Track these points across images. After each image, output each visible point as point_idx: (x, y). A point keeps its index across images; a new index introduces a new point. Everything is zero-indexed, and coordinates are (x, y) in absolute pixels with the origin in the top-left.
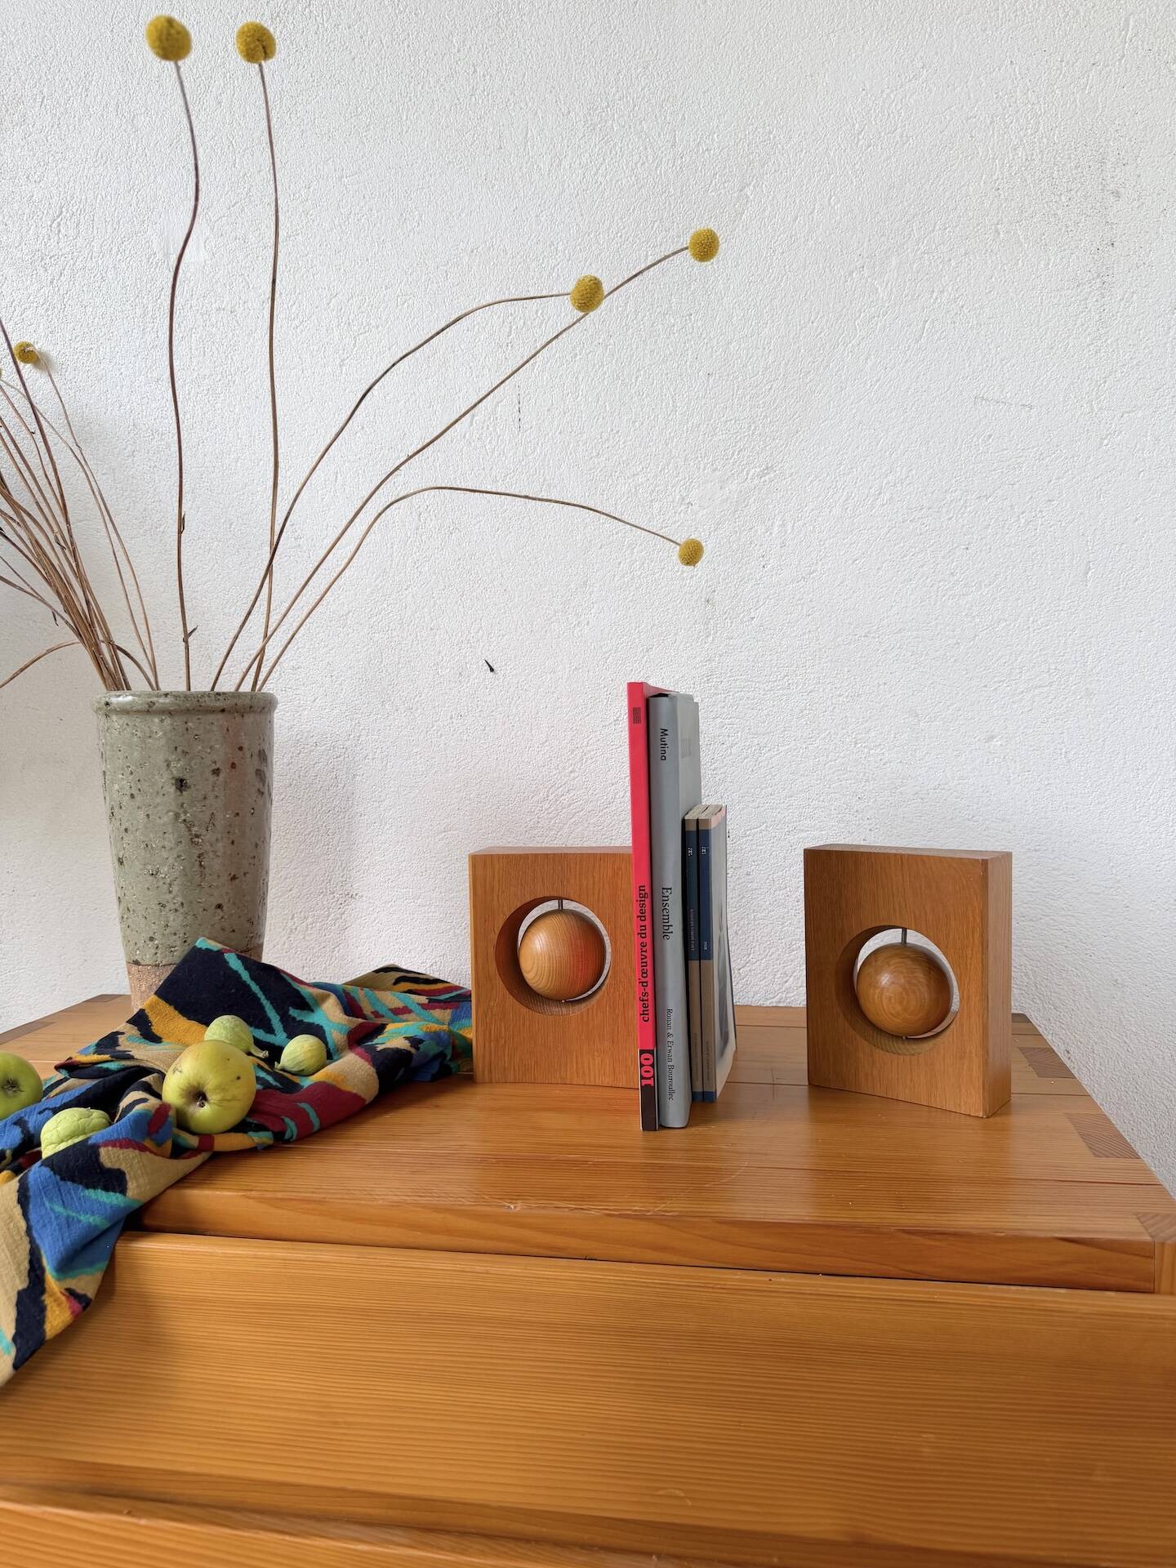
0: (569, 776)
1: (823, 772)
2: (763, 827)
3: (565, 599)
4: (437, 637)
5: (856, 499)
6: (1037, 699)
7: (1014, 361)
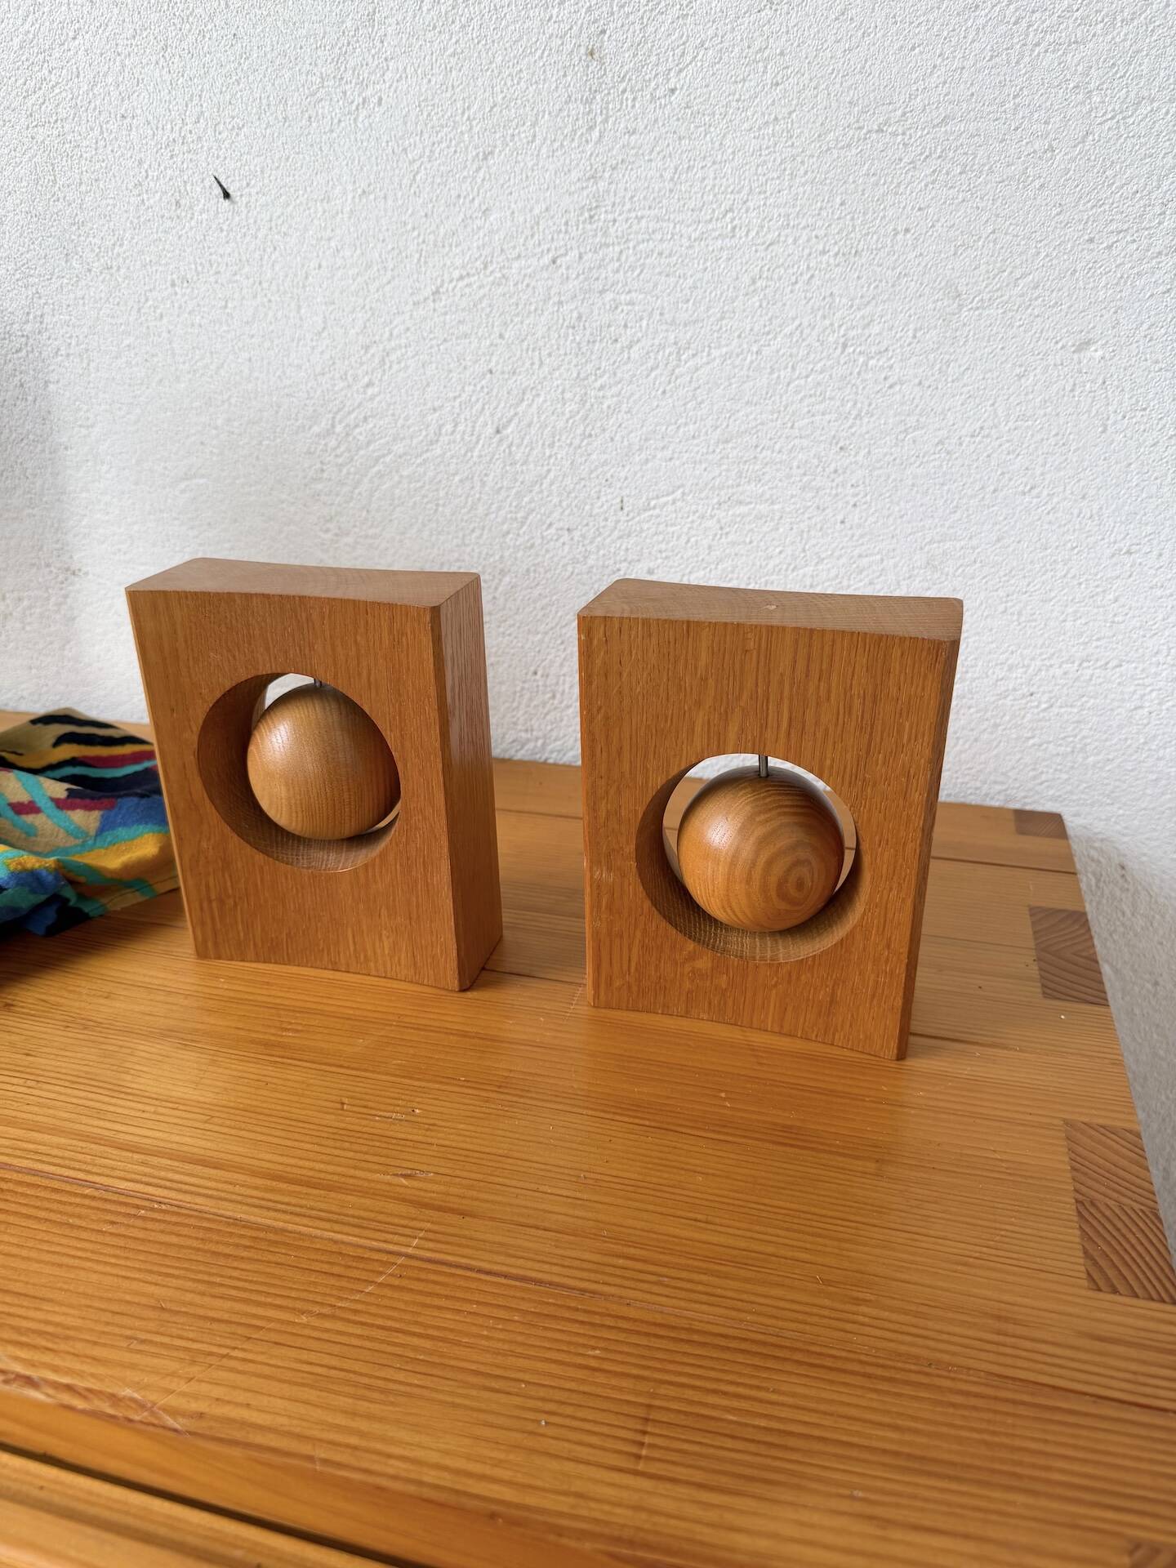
0: (365, 393)
1: (784, 398)
2: (678, 494)
3: (337, 50)
4: (134, 132)
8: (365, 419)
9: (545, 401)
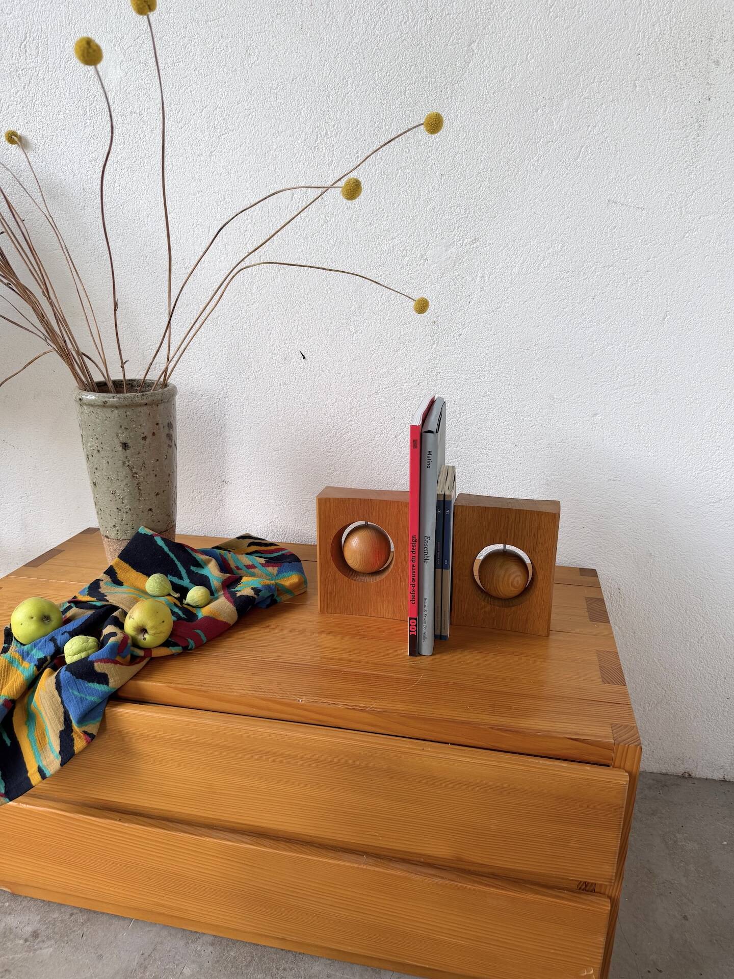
0: (349, 423)
1: (496, 429)
3: (348, 316)
4: (271, 335)
5: (528, 263)
6: (625, 393)
7: (635, 177)
8: (348, 432)
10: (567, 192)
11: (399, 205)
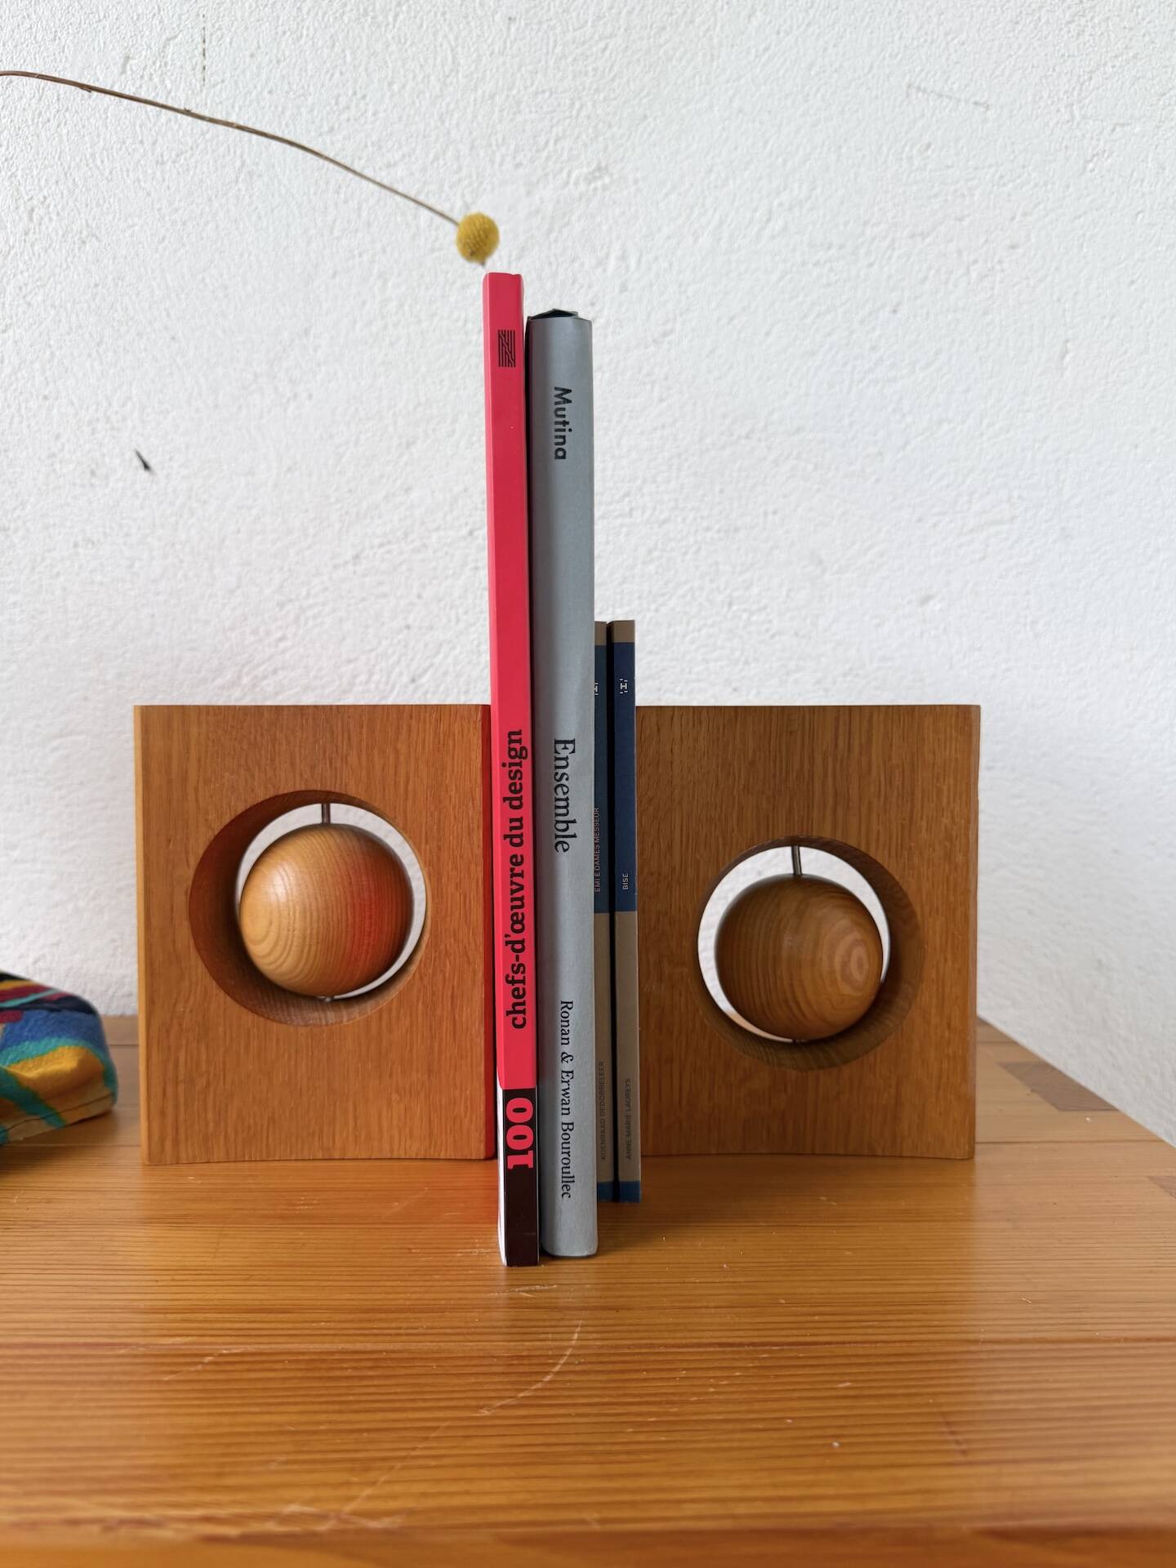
0: (277, 646)
4: (55, 411)
5: (733, 226)
6: (992, 542)
7: (963, 37)
8: (275, 672)
9: (461, 653)
10: (812, 65)
11: (404, 86)
